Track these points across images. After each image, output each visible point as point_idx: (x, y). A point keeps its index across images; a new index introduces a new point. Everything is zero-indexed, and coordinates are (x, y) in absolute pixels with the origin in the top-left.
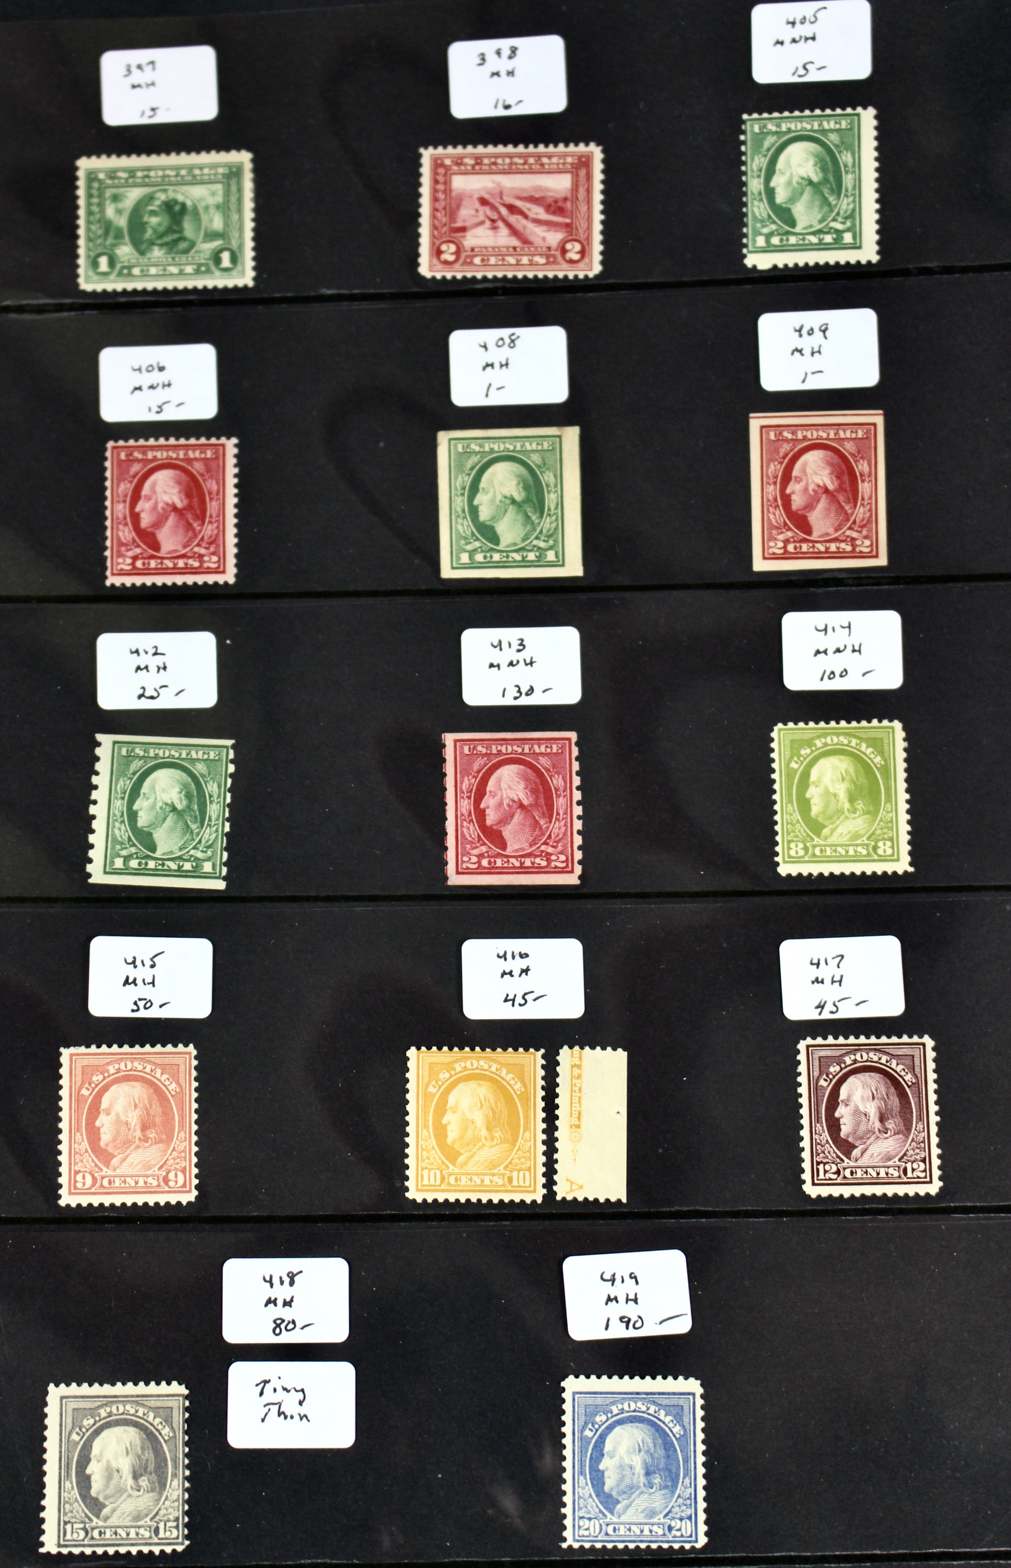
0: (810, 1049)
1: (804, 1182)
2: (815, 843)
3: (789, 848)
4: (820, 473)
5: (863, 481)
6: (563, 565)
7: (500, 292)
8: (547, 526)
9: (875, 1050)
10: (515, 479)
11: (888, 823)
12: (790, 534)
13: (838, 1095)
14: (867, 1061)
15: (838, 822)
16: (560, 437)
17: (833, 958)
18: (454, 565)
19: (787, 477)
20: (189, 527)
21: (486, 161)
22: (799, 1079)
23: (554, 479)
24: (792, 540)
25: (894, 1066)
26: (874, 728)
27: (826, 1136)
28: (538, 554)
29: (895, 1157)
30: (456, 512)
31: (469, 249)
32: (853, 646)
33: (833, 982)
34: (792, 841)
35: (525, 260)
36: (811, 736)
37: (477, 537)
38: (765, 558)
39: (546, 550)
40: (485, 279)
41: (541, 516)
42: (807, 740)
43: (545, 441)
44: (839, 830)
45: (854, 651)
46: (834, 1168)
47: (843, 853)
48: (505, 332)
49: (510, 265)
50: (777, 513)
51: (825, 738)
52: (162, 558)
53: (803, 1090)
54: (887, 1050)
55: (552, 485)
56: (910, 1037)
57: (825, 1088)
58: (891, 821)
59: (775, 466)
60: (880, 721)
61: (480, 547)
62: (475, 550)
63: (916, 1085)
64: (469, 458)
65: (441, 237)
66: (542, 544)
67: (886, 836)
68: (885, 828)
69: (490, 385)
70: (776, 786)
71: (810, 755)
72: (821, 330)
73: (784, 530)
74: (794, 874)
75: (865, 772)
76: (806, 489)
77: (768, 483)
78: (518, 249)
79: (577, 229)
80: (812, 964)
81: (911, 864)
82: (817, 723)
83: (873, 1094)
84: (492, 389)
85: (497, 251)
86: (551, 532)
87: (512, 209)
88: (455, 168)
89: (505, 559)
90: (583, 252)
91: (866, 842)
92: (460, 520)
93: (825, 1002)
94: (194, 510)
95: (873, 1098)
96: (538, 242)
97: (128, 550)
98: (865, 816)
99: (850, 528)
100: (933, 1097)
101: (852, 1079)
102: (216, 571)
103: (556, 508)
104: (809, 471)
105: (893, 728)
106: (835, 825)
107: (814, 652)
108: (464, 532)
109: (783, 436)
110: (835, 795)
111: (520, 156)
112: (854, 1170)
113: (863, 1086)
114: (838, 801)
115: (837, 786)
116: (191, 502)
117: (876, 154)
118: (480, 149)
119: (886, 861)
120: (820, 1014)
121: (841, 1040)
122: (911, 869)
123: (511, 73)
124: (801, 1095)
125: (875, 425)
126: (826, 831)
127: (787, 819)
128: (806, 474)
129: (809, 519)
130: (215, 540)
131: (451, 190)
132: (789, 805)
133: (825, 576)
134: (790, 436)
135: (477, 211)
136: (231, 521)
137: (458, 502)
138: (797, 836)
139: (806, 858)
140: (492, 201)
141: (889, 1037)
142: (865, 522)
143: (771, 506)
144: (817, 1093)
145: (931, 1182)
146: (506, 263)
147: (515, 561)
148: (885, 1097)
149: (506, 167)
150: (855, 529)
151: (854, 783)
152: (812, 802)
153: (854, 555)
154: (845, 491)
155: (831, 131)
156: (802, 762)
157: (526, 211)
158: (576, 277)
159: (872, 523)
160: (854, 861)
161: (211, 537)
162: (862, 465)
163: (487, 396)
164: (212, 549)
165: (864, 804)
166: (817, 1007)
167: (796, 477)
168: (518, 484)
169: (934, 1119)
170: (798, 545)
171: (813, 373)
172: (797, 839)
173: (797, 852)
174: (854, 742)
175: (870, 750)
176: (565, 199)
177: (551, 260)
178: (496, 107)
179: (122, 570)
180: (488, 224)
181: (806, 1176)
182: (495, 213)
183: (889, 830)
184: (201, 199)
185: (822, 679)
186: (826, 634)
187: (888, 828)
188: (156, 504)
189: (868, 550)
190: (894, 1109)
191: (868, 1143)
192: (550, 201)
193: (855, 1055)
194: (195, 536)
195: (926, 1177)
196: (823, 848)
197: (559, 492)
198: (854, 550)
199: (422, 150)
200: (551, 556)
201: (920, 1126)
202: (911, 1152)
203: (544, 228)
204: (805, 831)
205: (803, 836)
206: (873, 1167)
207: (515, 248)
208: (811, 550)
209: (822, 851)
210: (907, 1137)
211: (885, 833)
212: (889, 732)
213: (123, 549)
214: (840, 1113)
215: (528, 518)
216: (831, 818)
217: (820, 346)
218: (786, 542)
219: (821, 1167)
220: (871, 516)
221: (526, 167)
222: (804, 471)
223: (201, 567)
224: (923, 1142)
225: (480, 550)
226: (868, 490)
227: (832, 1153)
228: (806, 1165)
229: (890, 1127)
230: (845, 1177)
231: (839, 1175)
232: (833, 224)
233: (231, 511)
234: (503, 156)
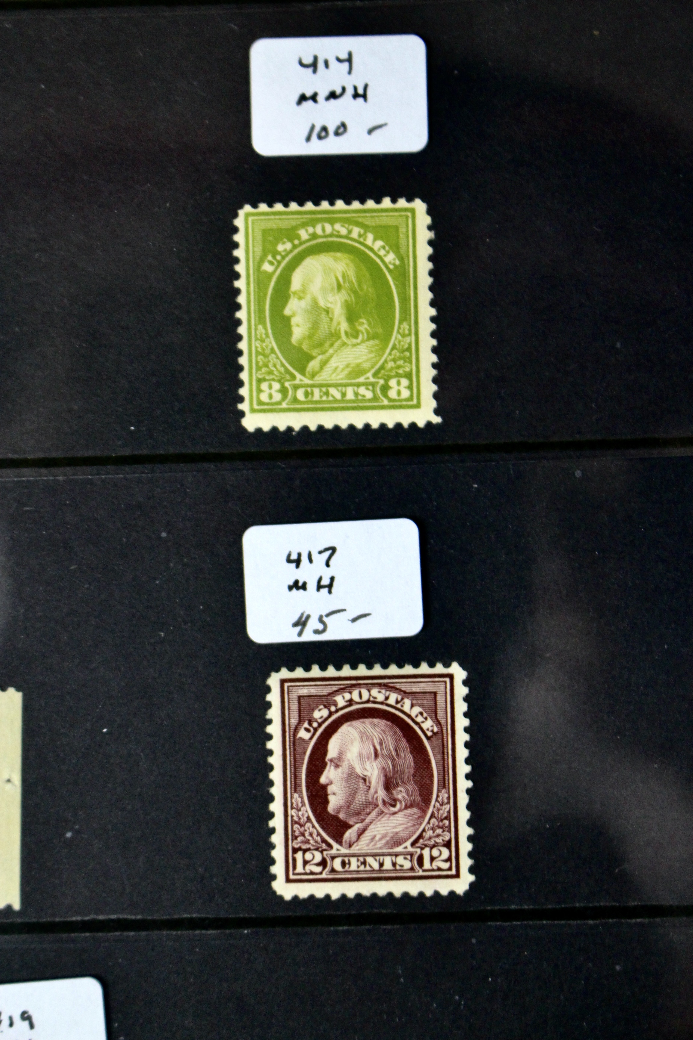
0: (286, 685)
1: (274, 877)
2: (297, 382)
3: (260, 391)
9: (379, 685)
11: (403, 351)
13: (325, 752)
14: (368, 701)
15: (331, 351)
17: (320, 552)
22: (270, 729)
25: (407, 708)
26: (386, 210)
27: (307, 811)
29: (406, 840)
32: (355, 88)
33: (319, 587)
34: (264, 380)
36: (293, 223)
42: (287, 230)
44: (333, 363)
45: (356, 95)
46: (318, 857)
47: (338, 396)
51: (314, 226)
53: (275, 745)
54: (398, 686)
56: (432, 665)
57: (307, 742)
58: (409, 349)
60: (394, 201)
63: (438, 735)
67: (401, 371)
68: (400, 358)
70: (241, 299)
71: (291, 251)
74: (266, 428)
75: (371, 275)
80: (289, 560)
81: (437, 412)
82: (301, 204)
83: (376, 750)
91: (372, 380)
93: (308, 617)
95: (376, 755)
98: (371, 343)
100: (462, 753)
101: (345, 729)
105: (413, 211)
106: (327, 355)
107: (296, 97)
110: (327, 311)
112: (346, 860)
113: (361, 738)
114: (331, 319)
115: (331, 298)
119: (401, 407)
120: (300, 634)
121: (331, 672)
122: (437, 420)
124: (271, 753)
126: (313, 365)
127: (256, 347)
132: (260, 327)
138: (271, 373)
139: (284, 405)
141: (400, 666)
144: (294, 750)
145: (457, 875)
148: (394, 753)
151: (355, 292)
152: (294, 321)
156: (279, 263)
160: (354, 408)
165: (369, 324)
166: (295, 625)
169: (464, 784)
172: (271, 377)
173: (271, 396)
174: (356, 232)
175: (379, 243)
181: (278, 869)
183: (405, 362)
185: (308, 139)
186: (315, 71)
187: (404, 359)
190: (406, 770)
191: (367, 821)
193: (351, 693)
195: (450, 869)
196: (309, 390)
201: (444, 795)
202: (429, 833)
204: (283, 365)
205: (280, 373)
206: (374, 855)
209: (307, 394)
210: (424, 812)
211: (399, 367)
212: (407, 217)
214: (327, 777)
216: (320, 345)
219: (299, 855)
224: (448, 818)
227: (315, 835)
228: (278, 854)
229: (400, 797)
230: (333, 871)
231: (325, 867)
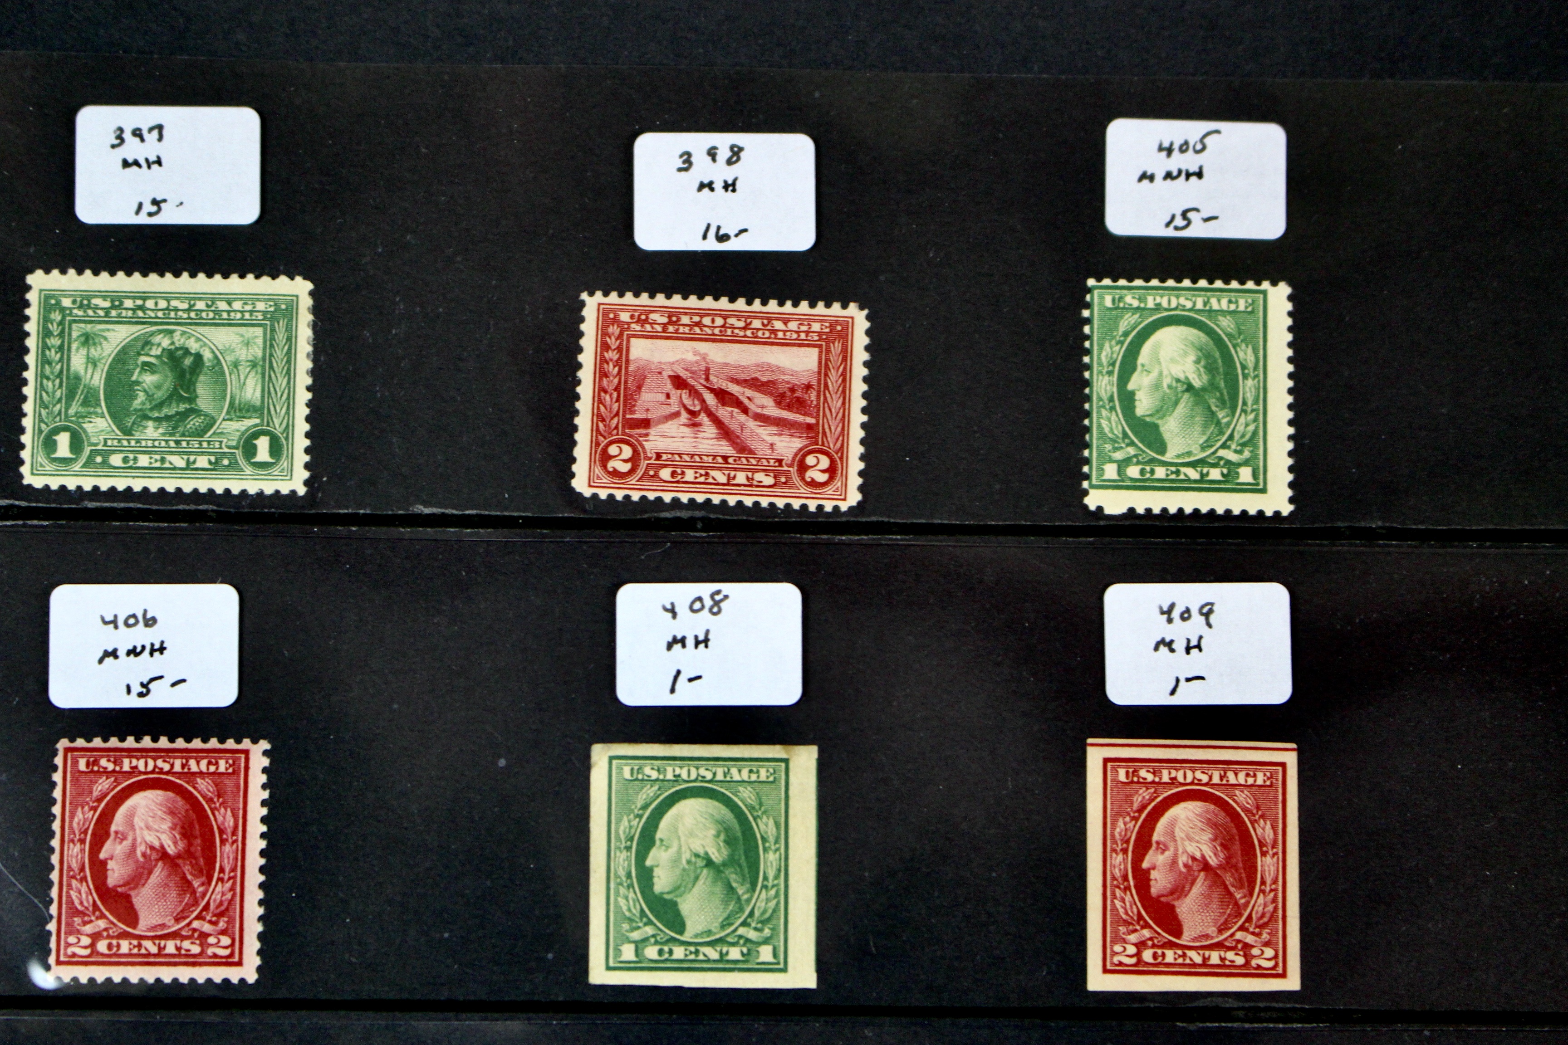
4: (1197, 838)
5: (1264, 854)
6: (784, 970)
7: (699, 525)
8: (761, 904)
10: (712, 826)
12: (1146, 933)
16: (786, 761)
18: (611, 964)
19: (1143, 843)
20: (186, 886)
21: (685, 320)
23: (775, 829)
24: (1150, 943)
28: (745, 950)
30: (617, 876)
31: (654, 456)
35: (741, 478)
37: (649, 919)
38: (1106, 971)
39: (759, 944)
40: (676, 501)
41: (753, 888)
43: (762, 767)
48: (705, 589)
49: (718, 484)
50: (1128, 898)
52: (141, 937)
55: (772, 839)
59: (1125, 824)
61: (654, 936)
62: (645, 940)
64: (643, 788)
65: (611, 434)
66: (752, 935)
69: (679, 672)
72: (1202, 614)
73: (1138, 927)
76: (1174, 862)
77: (1114, 850)
78: (731, 460)
79: (824, 433)
84: (682, 679)
85: (697, 461)
86: (767, 915)
87: (723, 396)
88: (638, 328)
89: (692, 957)
90: (832, 471)
92: (622, 890)
94: (195, 858)
96: (762, 450)
97: (85, 923)
99: (1242, 928)
102: (227, 962)
103: (777, 877)
104: (1179, 834)
108: (629, 910)
109: (1139, 777)
111: (738, 315)
116: (190, 844)
117: (1290, 353)
118: (677, 300)
123: (730, 186)
125: (1283, 765)
128: (1174, 839)
129: (1178, 910)
130: (227, 909)
131: (628, 361)
133: (1200, 1003)
134: (1150, 777)
135: (668, 396)
136: (254, 878)
137: (621, 860)
140: (691, 382)
142: (1265, 920)
143: (1119, 888)
146: (710, 480)
147: (708, 961)
149: (717, 331)
150: (1251, 929)
153: (1248, 971)
154: (1235, 867)
155: (1222, 312)
157: (746, 402)
158: (820, 508)
159: (1276, 921)
161: (221, 903)
162: (1263, 829)
163: (673, 691)
164: (222, 925)
167: (1158, 843)
168: (717, 836)
170: (1159, 952)
171: (1188, 680)
176: (808, 387)
177: (781, 481)
178: (705, 237)
179: (74, 955)
180: (684, 415)
182: (696, 402)
184: (231, 350)
188: (134, 846)
189: (1271, 964)
192: (783, 388)
194: (196, 903)
197: (783, 850)
198: (1247, 964)
199: (584, 296)
200: (766, 954)
203: (774, 429)
207: (725, 458)
208: (1180, 961)
213: (77, 920)
215: (731, 889)
217: (1201, 638)
218: (1141, 945)
220: (1276, 909)
221: (749, 333)
222: (1171, 834)
223: (202, 953)
225: (652, 940)
226: (1272, 869)
232: (1222, 453)
233: (254, 861)
234: (713, 313)
